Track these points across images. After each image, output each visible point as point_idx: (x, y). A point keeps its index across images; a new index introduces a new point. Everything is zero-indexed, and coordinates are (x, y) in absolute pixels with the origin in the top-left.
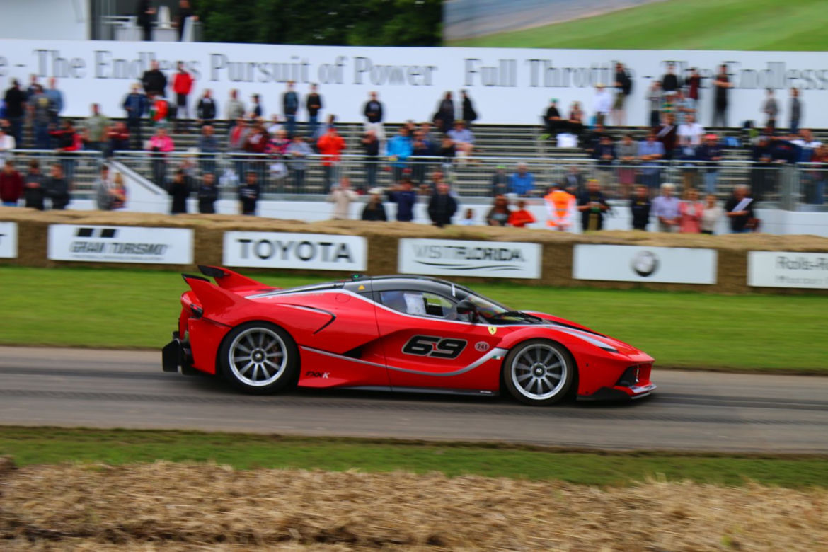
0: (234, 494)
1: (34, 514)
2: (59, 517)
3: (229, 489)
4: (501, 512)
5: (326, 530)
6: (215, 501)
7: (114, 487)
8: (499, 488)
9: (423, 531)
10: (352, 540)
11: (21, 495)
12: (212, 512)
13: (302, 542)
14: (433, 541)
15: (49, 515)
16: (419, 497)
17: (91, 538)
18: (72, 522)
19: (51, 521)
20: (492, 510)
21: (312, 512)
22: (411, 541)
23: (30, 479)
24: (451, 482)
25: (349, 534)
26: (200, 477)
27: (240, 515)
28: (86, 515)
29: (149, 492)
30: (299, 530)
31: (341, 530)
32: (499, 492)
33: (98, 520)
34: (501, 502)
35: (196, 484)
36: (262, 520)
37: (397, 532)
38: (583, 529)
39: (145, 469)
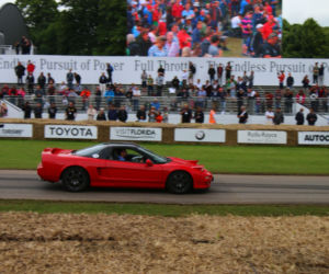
0: (38, 223)
3: (36, 221)
5: (71, 235)
6: (30, 226)
10: (81, 239)
13: (62, 240)
14: (110, 239)
16: (107, 222)
20: (134, 227)
21: (66, 229)
22: (102, 239)
24: (120, 217)
25: (79, 237)
26: (25, 217)
27: (39, 231)
29: (5, 223)
30: (61, 236)
32: (137, 220)
34: (137, 224)
36: (47, 233)
37: (97, 236)
38: (166, 233)
39: (5, 215)
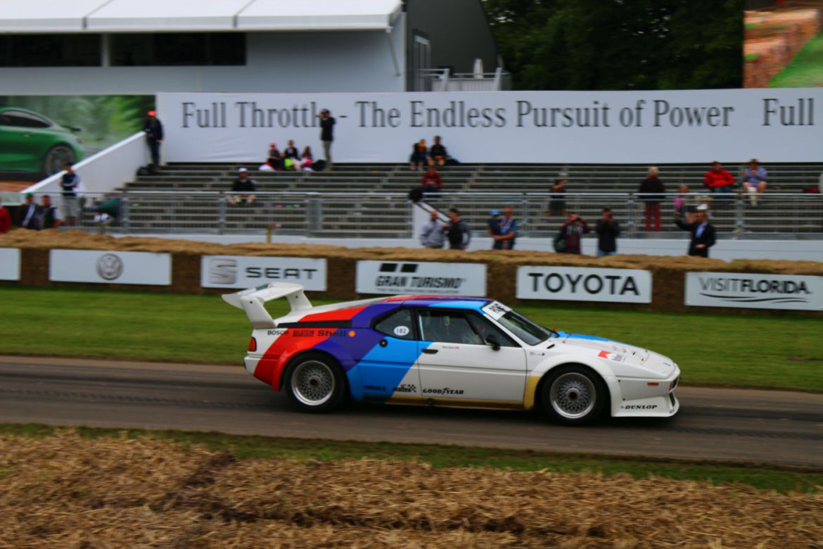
0: (422, 487)
1: (235, 498)
2: (258, 502)
3: (421, 483)
4: (670, 509)
5: (496, 520)
6: (402, 493)
7: (315, 478)
8: (679, 489)
9: (587, 523)
10: (518, 530)
11: (229, 482)
12: (395, 502)
13: (471, 530)
14: (594, 532)
15: (248, 500)
16: (599, 495)
17: (281, 520)
18: (267, 506)
19: (250, 505)
20: (664, 508)
21: (489, 504)
22: (574, 532)
23: (243, 469)
24: (638, 483)
25: (515, 524)
26: (396, 473)
27: (421, 505)
28: (280, 501)
29: (346, 484)
30: (469, 520)
31: (511, 519)
32: (678, 492)
33: (291, 506)
34: (676, 501)
35: (388, 478)
36: (438, 510)
37: (562, 524)
38: (750, 526)
39: (348, 465)
